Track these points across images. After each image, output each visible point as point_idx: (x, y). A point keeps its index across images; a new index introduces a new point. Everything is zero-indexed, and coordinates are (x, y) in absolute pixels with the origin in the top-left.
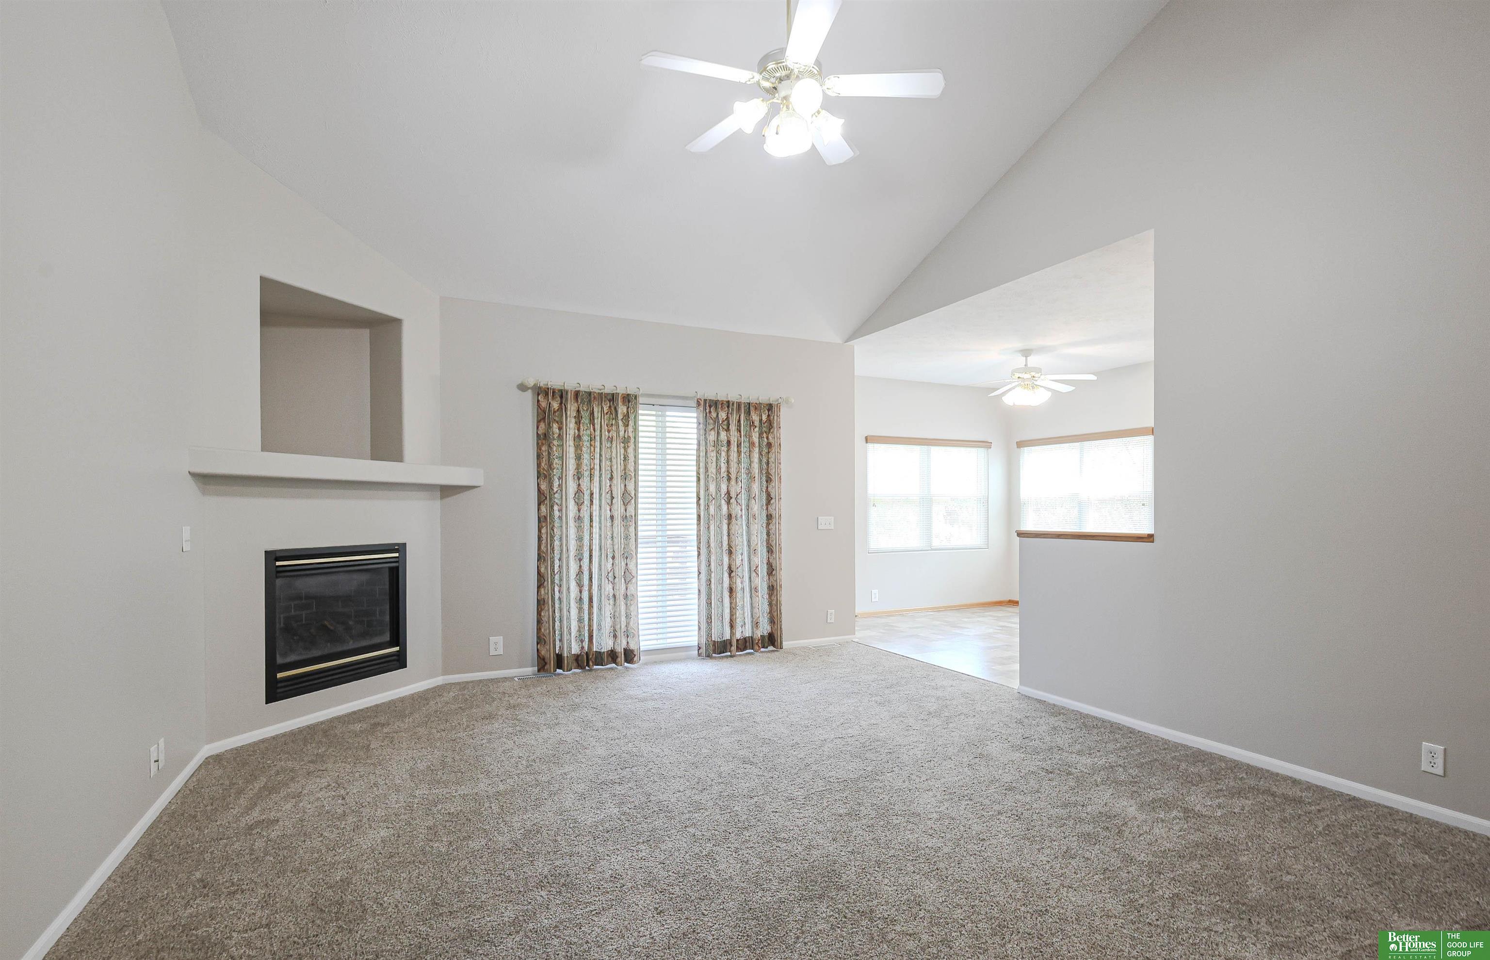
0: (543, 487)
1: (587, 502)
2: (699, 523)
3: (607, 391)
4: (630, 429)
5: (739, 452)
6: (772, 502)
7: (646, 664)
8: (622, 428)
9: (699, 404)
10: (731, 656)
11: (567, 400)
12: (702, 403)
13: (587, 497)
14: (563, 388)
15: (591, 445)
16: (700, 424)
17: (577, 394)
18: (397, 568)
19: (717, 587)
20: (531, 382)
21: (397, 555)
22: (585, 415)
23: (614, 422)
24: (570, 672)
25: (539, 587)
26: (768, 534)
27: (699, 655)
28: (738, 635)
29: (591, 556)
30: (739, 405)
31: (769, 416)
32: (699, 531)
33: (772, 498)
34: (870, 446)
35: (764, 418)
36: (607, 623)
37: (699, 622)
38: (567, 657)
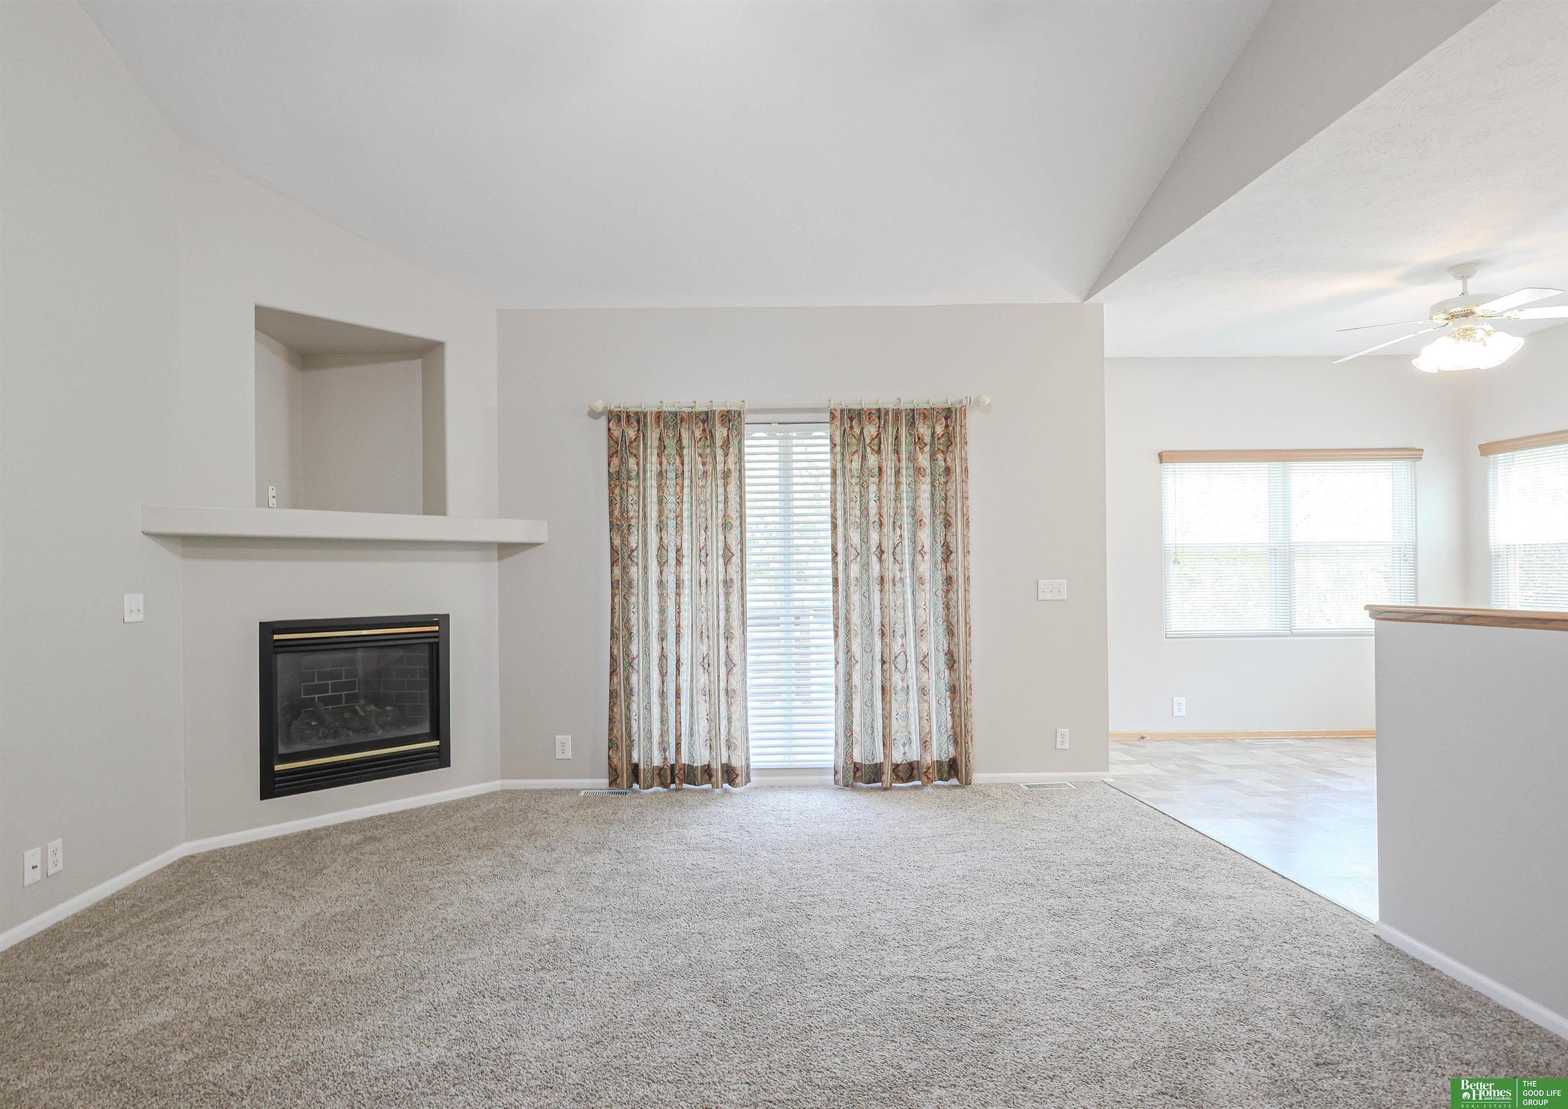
0: (617, 542)
1: (672, 561)
2: (835, 592)
3: (699, 409)
4: (732, 459)
5: (898, 484)
6: (953, 556)
7: (756, 788)
8: (720, 458)
9: (833, 416)
10: (885, 789)
11: (645, 424)
12: (838, 414)
13: (672, 555)
14: (639, 410)
15: (677, 484)
16: (835, 445)
17: (659, 416)
18: (438, 643)
19: (863, 684)
20: (599, 405)
21: (437, 628)
22: (670, 443)
23: (708, 451)
24: (651, 790)
25: (611, 674)
26: (947, 607)
27: (836, 782)
28: (897, 757)
29: (678, 634)
30: (897, 413)
31: (947, 426)
32: (836, 601)
33: (951, 552)
34: (1169, 467)
35: (939, 430)
36: (702, 727)
37: (836, 734)
38: (644, 770)
